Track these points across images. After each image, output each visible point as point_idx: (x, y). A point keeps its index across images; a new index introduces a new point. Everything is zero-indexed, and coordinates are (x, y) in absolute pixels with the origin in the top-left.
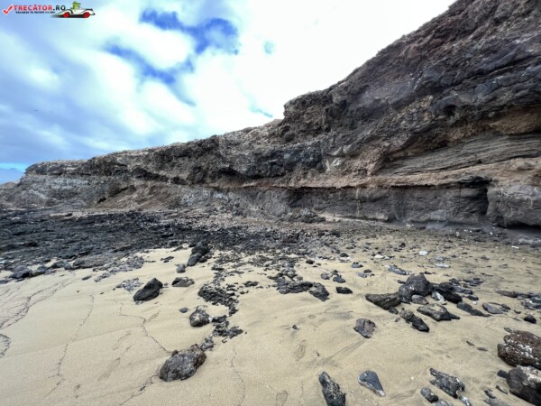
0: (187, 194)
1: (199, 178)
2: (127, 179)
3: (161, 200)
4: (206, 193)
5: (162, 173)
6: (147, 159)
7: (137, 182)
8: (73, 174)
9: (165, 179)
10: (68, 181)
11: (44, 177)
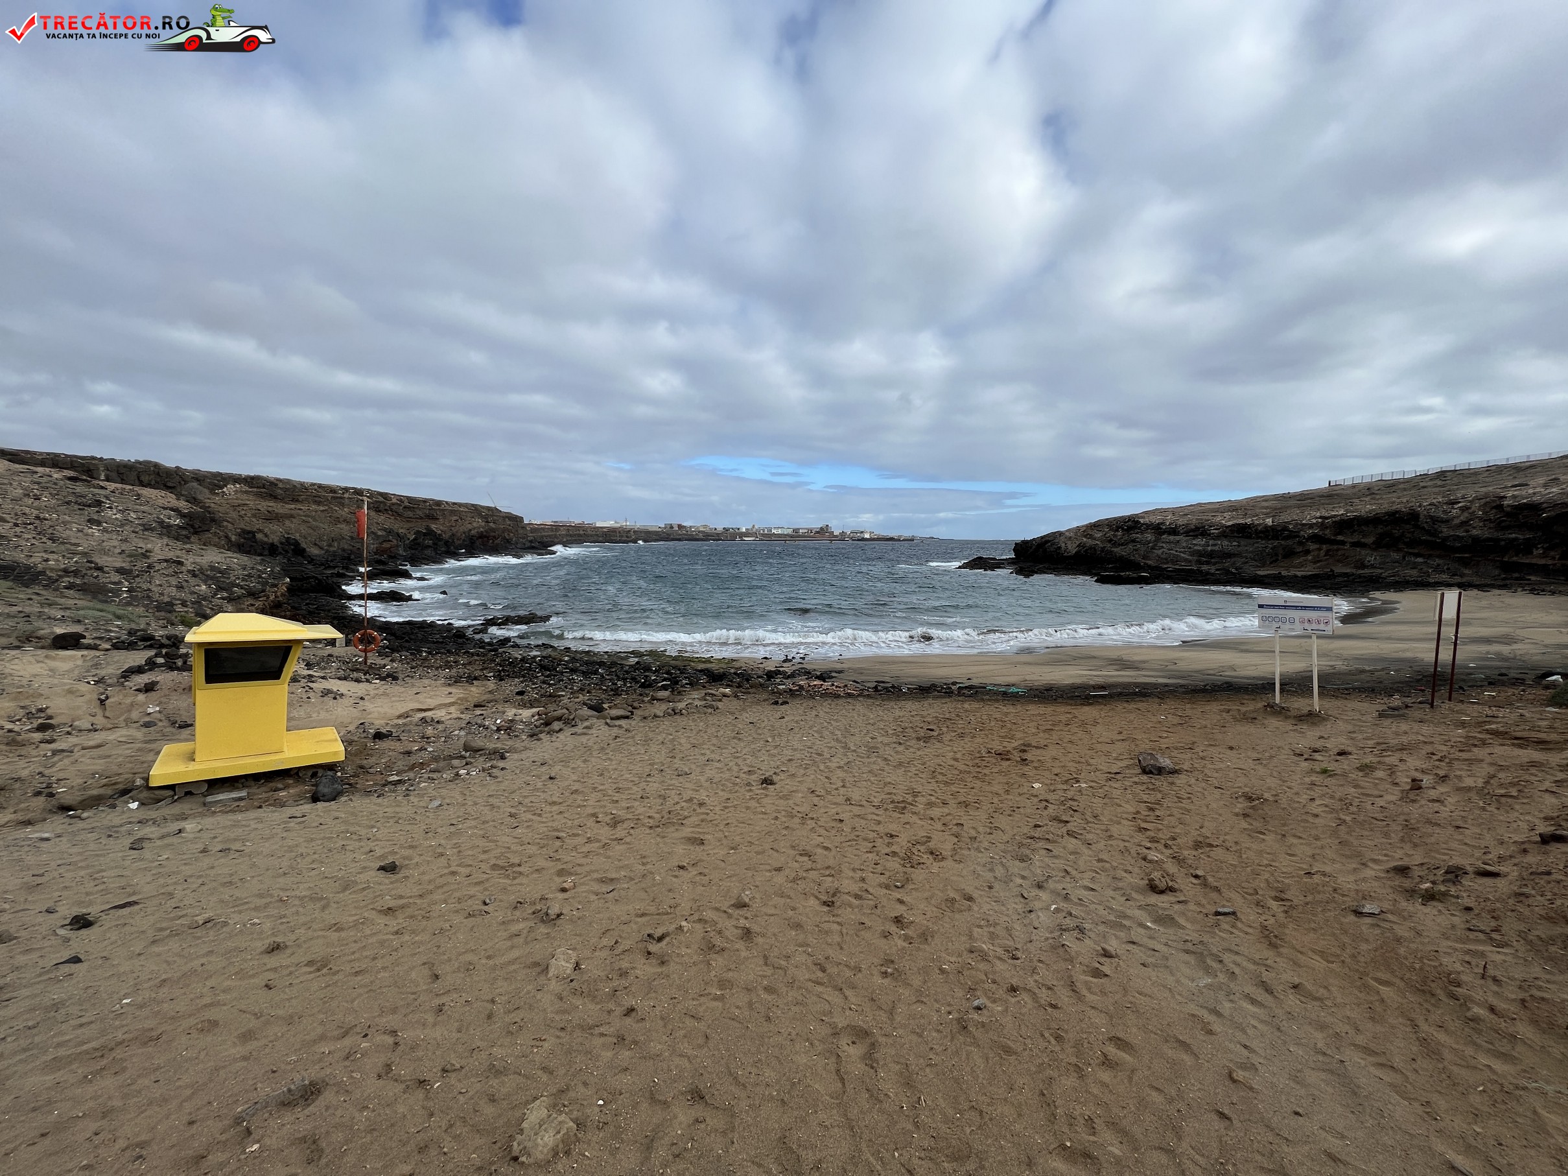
0: (1371, 558)
1: (1385, 542)
2: (1301, 543)
3: (1338, 561)
4: (1395, 556)
5: (1340, 538)
6: (1322, 526)
7: (1312, 546)
8: (1218, 537)
9: (1343, 543)
10: (1211, 542)
11: (1177, 538)
